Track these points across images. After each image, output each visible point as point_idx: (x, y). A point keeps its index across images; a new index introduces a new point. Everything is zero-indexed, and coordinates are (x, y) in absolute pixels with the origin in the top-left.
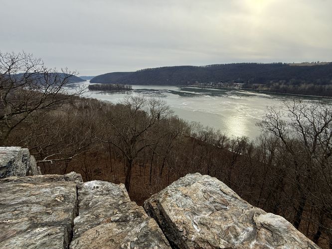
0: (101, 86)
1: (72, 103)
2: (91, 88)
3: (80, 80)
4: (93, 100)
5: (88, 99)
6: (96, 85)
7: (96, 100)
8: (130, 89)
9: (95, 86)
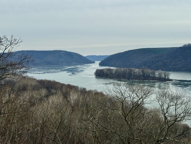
0: (114, 72)
1: (66, 96)
2: (99, 74)
3: (87, 61)
4: (97, 93)
5: (90, 92)
6: (108, 70)
7: (101, 94)
8: (165, 80)
9: (105, 71)
